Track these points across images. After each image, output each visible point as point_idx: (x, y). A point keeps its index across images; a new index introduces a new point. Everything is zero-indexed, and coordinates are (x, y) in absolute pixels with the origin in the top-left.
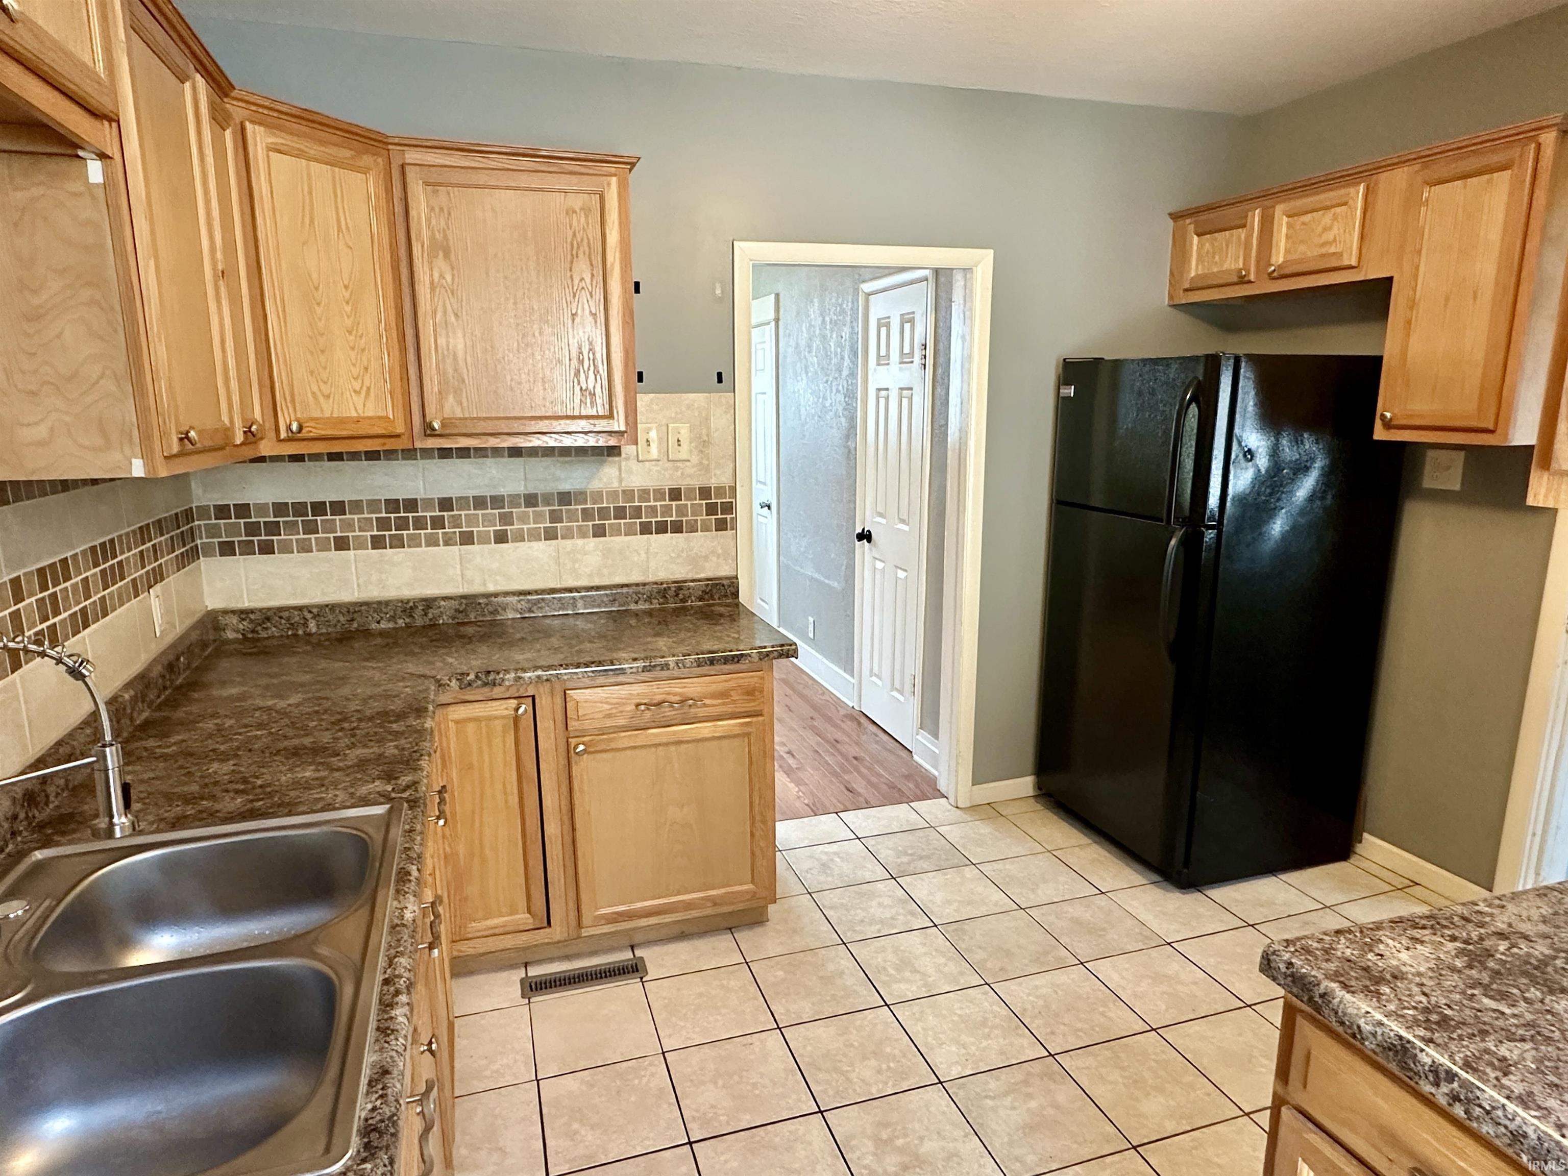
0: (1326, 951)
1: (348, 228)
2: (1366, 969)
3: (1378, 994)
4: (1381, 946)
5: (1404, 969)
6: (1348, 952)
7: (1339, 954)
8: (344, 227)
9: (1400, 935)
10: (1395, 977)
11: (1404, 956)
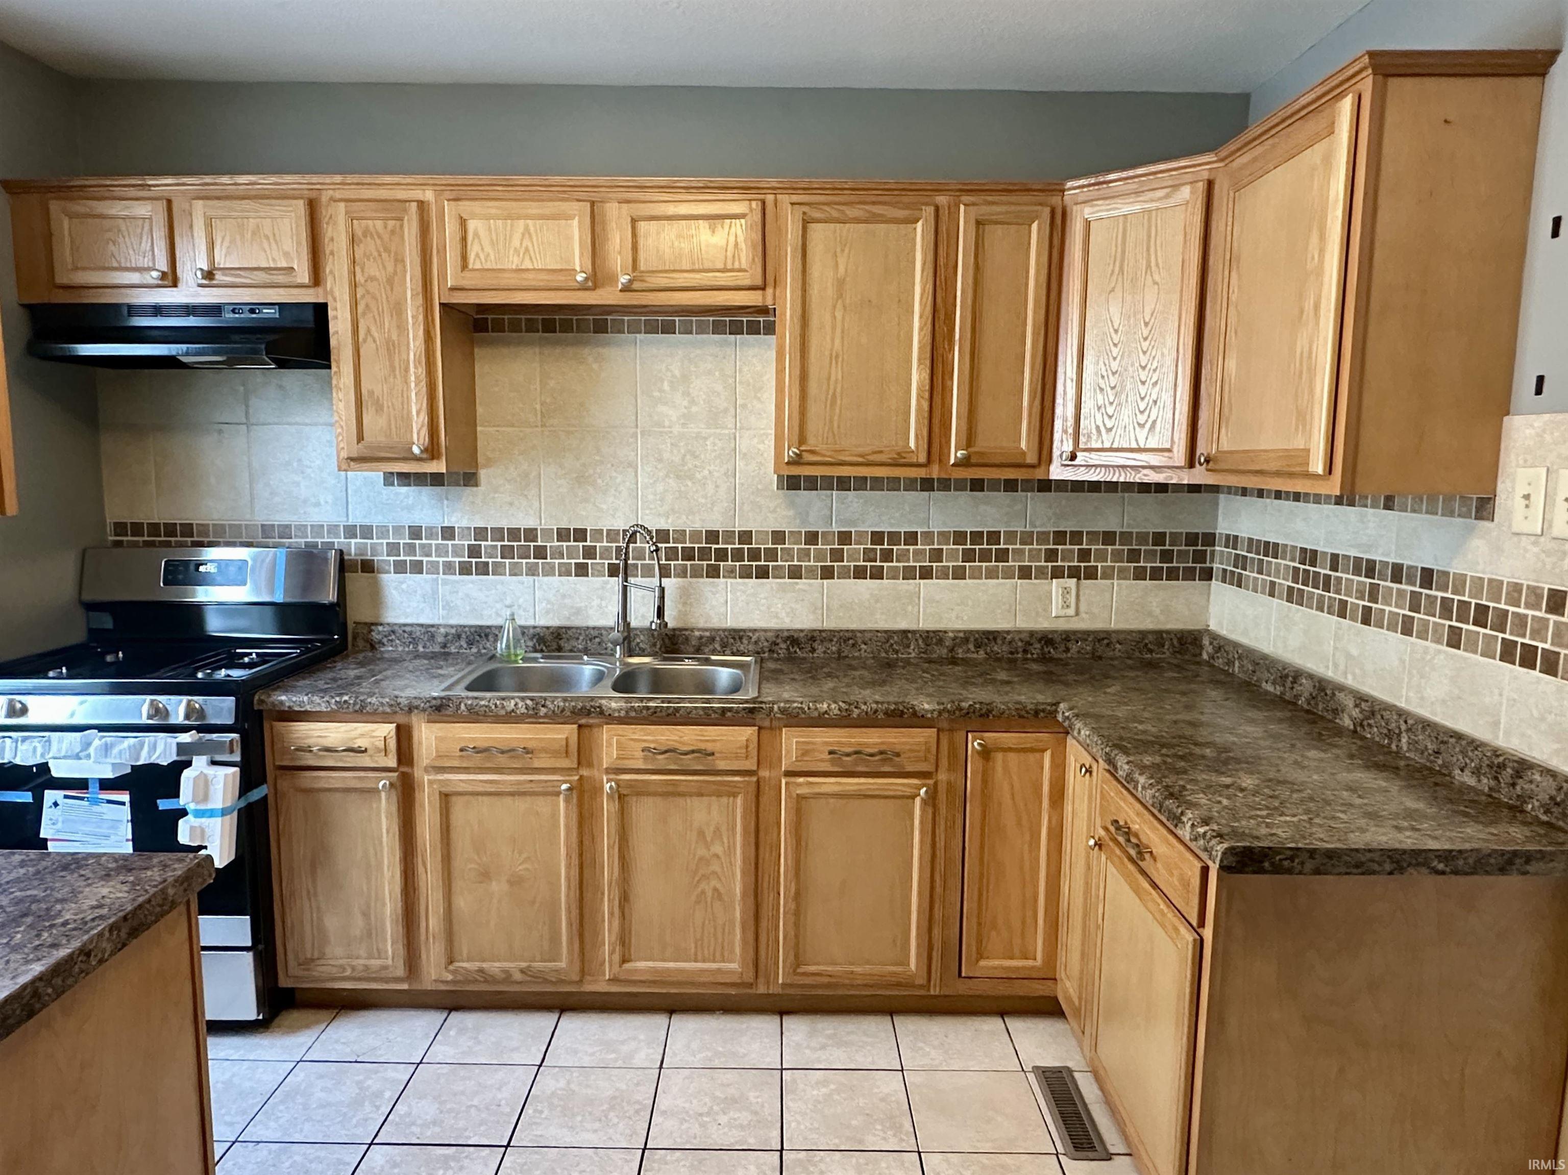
0: (165, 866)
1: (1157, 265)
2: (130, 870)
3: (116, 861)
4: (126, 889)
5: (103, 883)
6: (149, 873)
7: (156, 869)
8: (1153, 264)
9: (114, 903)
10: (108, 875)
11: (105, 891)
